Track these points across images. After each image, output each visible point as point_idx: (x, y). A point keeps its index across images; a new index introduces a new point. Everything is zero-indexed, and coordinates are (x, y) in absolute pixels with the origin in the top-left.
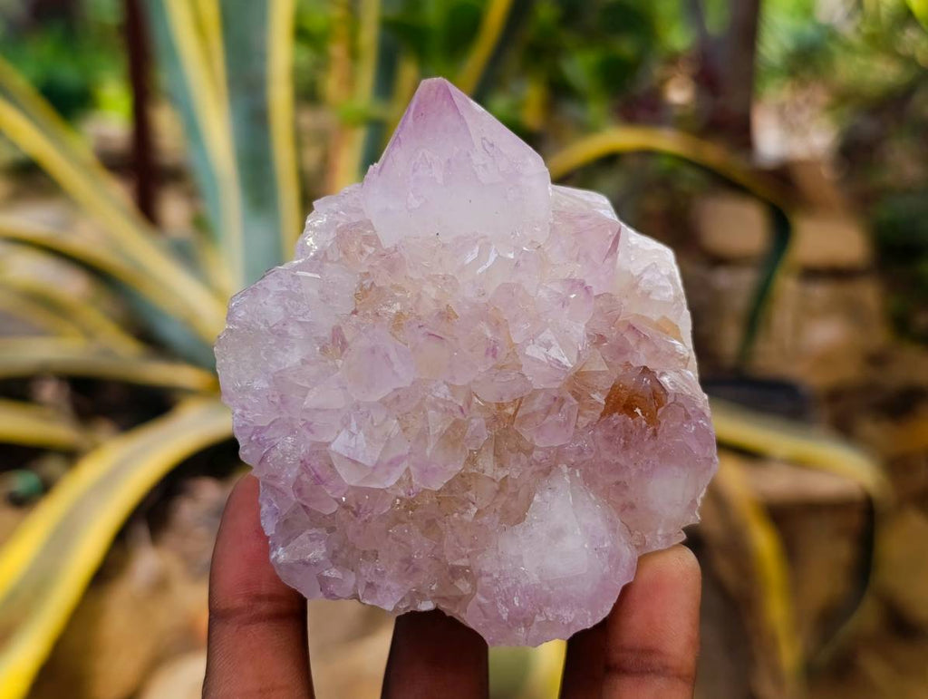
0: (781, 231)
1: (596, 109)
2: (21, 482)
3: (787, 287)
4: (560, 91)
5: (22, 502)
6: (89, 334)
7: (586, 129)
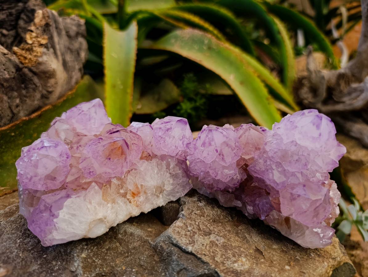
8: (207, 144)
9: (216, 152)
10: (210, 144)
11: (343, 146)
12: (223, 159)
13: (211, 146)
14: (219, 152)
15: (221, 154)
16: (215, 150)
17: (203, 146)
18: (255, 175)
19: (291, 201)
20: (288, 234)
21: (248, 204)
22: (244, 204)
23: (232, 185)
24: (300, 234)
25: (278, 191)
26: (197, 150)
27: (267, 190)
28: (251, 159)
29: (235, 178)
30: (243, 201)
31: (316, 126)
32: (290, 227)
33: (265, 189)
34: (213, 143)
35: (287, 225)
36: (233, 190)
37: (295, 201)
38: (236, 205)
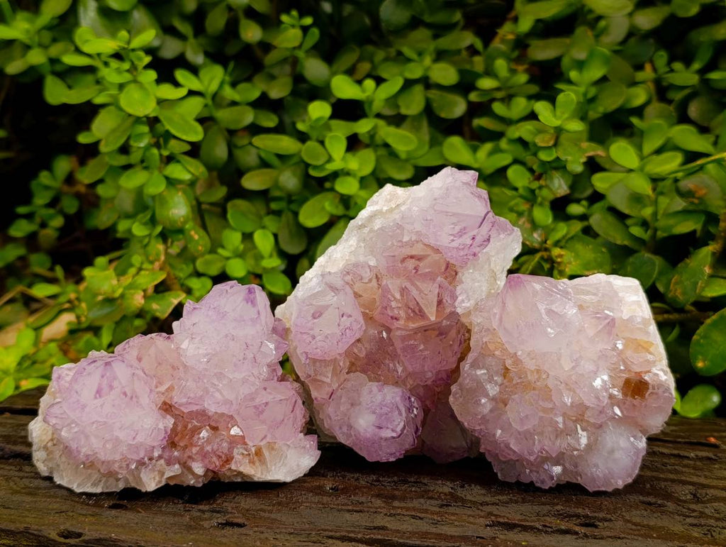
8: (106, 389)
9: (124, 397)
10: (111, 387)
12: (137, 402)
13: (114, 389)
14: (129, 394)
15: (134, 396)
16: (122, 395)
17: (98, 395)
18: (186, 411)
19: (259, 417)
20: (265, 473)
21: (193, 460)
22: (184, 467)
23: (160, 443)
24: (282, 462)
25: (232, 416)
26: (87, 410)
27: (213, 424)
28: (170, 389)
29: (162, 428)
30: (182, 462)
31: (250, 303)
32: (265, 459)
33: (209, 425)
34: (115, 384)
35: (260, 461)
36: (160, 453)
37: (264, 414)
38: (172, 474)
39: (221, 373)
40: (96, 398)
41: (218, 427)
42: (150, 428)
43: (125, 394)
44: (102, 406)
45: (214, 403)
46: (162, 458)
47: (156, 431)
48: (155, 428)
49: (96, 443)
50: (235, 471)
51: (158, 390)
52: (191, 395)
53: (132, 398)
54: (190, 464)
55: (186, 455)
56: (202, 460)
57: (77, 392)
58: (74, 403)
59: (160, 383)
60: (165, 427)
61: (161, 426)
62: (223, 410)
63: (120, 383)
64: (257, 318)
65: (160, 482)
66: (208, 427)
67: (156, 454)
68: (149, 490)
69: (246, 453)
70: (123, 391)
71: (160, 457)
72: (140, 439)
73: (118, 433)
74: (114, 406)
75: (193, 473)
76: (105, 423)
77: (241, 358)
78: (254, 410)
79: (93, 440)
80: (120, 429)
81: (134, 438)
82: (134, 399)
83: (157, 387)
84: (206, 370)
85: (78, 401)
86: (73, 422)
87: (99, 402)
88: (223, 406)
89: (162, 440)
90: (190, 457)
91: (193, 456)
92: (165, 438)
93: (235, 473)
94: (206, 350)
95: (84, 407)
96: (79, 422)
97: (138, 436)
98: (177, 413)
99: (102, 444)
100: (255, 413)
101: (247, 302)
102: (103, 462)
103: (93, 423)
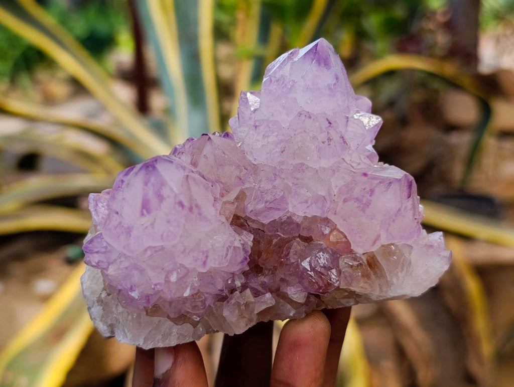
0: (486, 112)
1: (381, 45)
2: (71, 251)
3: (490, 142)
4: (361, 36)
5: (72, 262)
6: (109, 172)
7: (375, 57)
8: (154, 201)
9: (181, 208)
10: (161, 198)
11: (361, 97)
12: (200, 214)
13: (165, 199)
14: (186, 204)
15: (194, 206)
16: (177, 206)
17: (145, 212)
18: (266, 222)
19: (364, 212)
20: (385, 289)
21: (288, 283)
22: (278, 295)
23: (240, 267)
24: (405, 269)
25: (327, 219)
26: (134, 233)
27: (305, 234)
28: (241, 197)
29: (240, 246)
30: (273, 289)
31: (323, 65)
32: (382, 270)
33: (300, 236)
34: (165, 192)
35: (375, 273)
36: (243, 281)
37: (370, 206)
38: (264, 307)
39: (303, 164)
40: (142, 214)
41: (311, 237)
42: (223, 247)
43: (181, 204)
44: (152, 224)
45: (301, 203)
46: (247, 287)
47: (231, 251)
48: (230, 247)
49: (155, 278)
50: (345, 290)
51: (225, 199)
52: (269, 199)
53: (191, 209)
54: (285, 291)
55: (278, 279)
56: (299, 282)
57: (117, 213)
58: (116, 228)
59: (226, 190)
60: (243, 245)
61: (237, 244)
62: (314, 211)
63: (172, 190)
64: (335, 84)
65: (250, 320)
66: (298, 239)
67: (238, 283)
68: (238, 333)
69: (356, 263)
70: (177, 201)
71: (244, 287)
72: (212, 264)
73: (181, 260)
74: (168, 222)
75: (291, 302)
76: (162, 248)
77: (326, 140)
78: (356, 204)
79: (151, 273)
80: (183, 253)
81: (205, 263)
82: (195, 210)
83: (222, 196)
84: (282, 163)
85: (120, 223)
86: (121, 255)
87: (147, 220)
88: (314, 205)
89: (242, 262)
90: (282, 280)
91: (287, 279)
92: (246, 259)
93: (346, 294)
94: (277, 136)
95: (129, 231)
96: (128, 254)
97: (209, 259)
98: (255, 226)
99: (164, 277)
100: (358, 207)
101: (319, 64)
102: (171, 303)
103: (146, 250)
